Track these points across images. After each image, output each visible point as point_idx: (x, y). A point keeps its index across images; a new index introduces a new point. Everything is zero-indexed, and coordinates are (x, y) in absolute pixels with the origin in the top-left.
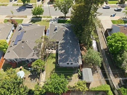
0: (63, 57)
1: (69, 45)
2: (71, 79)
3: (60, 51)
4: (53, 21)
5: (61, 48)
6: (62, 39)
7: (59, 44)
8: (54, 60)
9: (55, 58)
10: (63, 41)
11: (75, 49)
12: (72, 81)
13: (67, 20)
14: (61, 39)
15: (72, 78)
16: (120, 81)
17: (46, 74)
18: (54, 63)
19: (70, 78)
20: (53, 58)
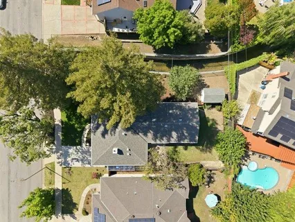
0: (186, 134)
1: (164, 125)
2: (213, 120)
3: (172, 139)
4: (65, 158)
5: (164, 138)
6: (142, 136)
7: (156, 141)
8: (180, 148)
9: (176, 148)
10: (149, 134)
11: (171, 111)
12: (215, 118)
13: (62, 122)
14: (144, 138)
15: (211, 118)
16: (216, 44)
17: (204, 160)
18: (186, 149)
19: (211, 122)
20: (176, 151)
